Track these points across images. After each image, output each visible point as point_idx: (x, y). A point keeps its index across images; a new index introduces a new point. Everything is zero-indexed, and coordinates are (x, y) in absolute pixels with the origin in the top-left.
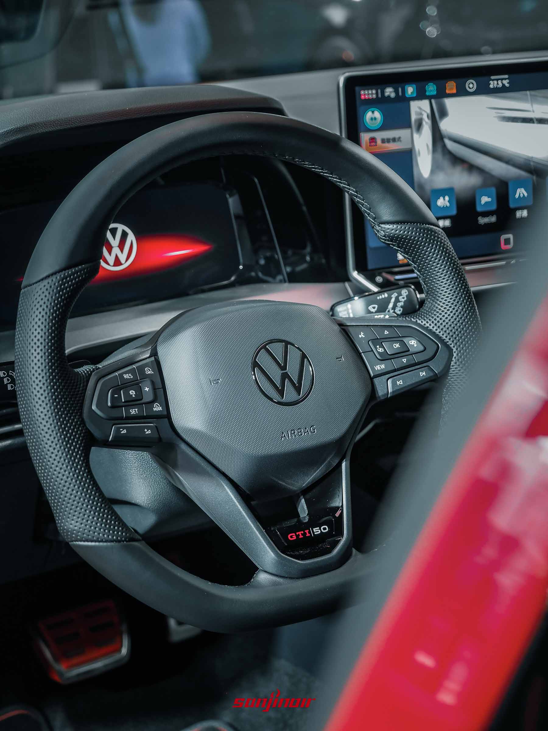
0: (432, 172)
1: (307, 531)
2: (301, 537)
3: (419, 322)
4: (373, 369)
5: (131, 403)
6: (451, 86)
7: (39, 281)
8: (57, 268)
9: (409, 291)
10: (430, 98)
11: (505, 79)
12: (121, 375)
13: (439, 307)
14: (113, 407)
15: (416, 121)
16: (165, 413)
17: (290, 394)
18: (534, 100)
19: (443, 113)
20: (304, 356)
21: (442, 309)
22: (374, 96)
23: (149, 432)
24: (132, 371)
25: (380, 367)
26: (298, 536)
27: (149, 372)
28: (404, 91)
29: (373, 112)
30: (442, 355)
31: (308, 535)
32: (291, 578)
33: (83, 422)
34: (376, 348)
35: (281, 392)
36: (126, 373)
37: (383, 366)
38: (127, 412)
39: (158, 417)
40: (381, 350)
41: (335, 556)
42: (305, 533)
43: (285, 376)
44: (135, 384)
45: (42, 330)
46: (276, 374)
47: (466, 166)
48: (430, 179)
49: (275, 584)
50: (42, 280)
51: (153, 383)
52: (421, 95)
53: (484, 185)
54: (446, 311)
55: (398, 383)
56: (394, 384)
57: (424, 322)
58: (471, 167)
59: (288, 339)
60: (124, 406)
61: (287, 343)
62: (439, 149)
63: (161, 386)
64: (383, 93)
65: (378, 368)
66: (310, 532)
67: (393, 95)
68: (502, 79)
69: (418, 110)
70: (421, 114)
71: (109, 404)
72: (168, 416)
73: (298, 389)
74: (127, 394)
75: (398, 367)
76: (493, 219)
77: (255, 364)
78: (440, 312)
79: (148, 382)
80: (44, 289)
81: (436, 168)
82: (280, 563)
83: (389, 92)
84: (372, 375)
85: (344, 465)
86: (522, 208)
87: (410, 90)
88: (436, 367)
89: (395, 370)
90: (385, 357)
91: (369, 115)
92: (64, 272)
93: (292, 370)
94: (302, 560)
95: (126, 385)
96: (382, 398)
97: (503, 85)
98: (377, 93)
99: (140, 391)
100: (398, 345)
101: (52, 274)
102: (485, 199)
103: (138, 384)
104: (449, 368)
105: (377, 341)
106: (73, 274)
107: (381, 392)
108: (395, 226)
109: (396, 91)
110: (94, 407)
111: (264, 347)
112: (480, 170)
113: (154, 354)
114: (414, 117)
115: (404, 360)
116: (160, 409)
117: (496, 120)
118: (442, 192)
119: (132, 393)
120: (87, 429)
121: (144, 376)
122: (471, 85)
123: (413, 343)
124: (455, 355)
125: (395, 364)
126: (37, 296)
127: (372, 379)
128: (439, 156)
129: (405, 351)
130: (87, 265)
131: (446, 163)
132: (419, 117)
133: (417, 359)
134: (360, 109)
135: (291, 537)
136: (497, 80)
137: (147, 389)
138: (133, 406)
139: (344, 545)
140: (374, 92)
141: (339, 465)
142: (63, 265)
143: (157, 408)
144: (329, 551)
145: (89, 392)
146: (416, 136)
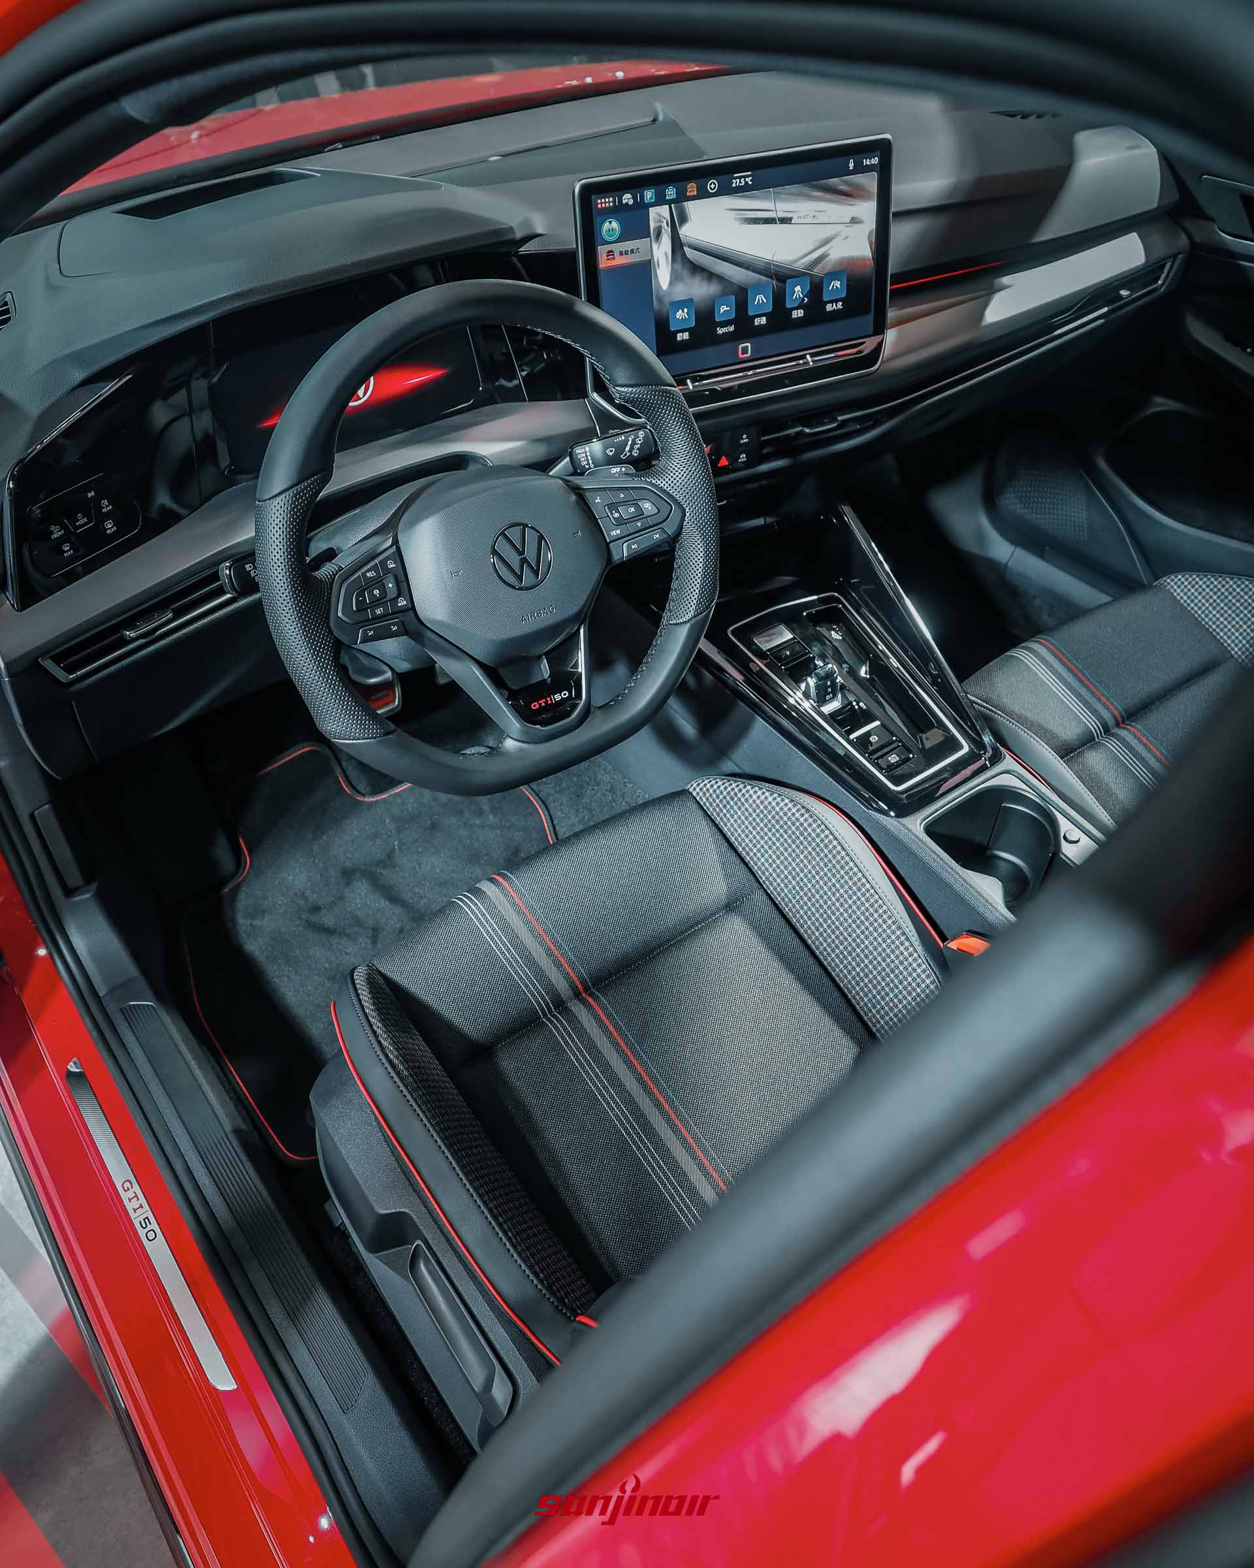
0: (671, 283)
1: (548, 699)
2: (543, 704)
3: (654, 481)
4: (609, 535)
5: (376, 602)
6: (692, 188)
7: (272, 498)
8: (289, 484)
9: (645, 432)
10: (669, 202)
11: (748, 176)
12: (364, 574)
13: (672, 470)
14: (358, 610)
15: (654, 230)
16: (410, 606)
17: (528, 578)
18: (777, 197)
19: (683, 219)
20: (541, 538)
21: (676, 469)
22: (611, 204)
23: (396, 628)
24: (374, 568)
25: (616, 532)
26: (540, 704)
27: (392, 566)
28: (642, 197)
29: (610, 222)
30: (675, 514)
31: (549, 702)
32: (535, 743)
33: (331, 632)
34: (612, 514)
35: (520, 578)
36: (368, 571)
37: (618, 532)
38: (373, 612)
39: (404, 610)
40: (616, 515)
41: (575, 718)
42: (547, 701)
43: (524, 561)
44: (379, 582)
45: (280, 549)
46: (514, 559)
47: (706, 274)
48: (669, 293)
49: (521, 750)
50: (275, 496)
51: (396, 577)
52: (660, 200)
53: (724, 294)
54: (679, 471)
55: (633, 547)
56: (629, 547)
57: (659, 482)
58: (710, 276)
59: (524, 521)
60: (369, 608)
61: (525, 526)
62: (679, 259)
63: (404, 579)
64: (620, 200)
65: (614, 533)
66: (551, 700)
67: (631, 202)
68: (745, 177)
69: (658, 217)
70: (660, 221)
71: (355, 608)
72: (413, 608)
73: (536, 573)
74: (371, 594)
75: (634, 531)
76: (732, 328)
77: (495, 552)
78: (674, 472)
79: (391, 578)
80: (278, 507)
81: (675, 278)
82: (525, 732)
83: (627, 198)
84: (608, 541)
85: (582, 631)
86: (760, 316)
87: (649, 195)
88: (670, 528)
89: (630, 534)
90: (620, 522)
91: (606, 226)
92: (296, 488)
93: (530, 553)
94: (545, 726)
95: (370, 584)
96: (618, 562)
97: (746, 183)
98: (614, 201)
99: (383, 589)
100: (633, 509)
101: (285, 491)
102: (724, 308)
103: (381, 581)
104: (682, 528)
105: (613, 506)
106: (306, 488)
107: (616, 557)
108: (630, 389)
109: (634, 198)
110: (340, 614)
111: (503, 534)
112: (720, 278)
113: (396, 542)
114: (652, 225)
115: (639, 524)
116: (405, 603)
117: (737, 223)
118: (681, 304)
119: (376, 592)
120: (335, 637)
121: (387, 571)
122: (712, 185)
123: (647, 506)
124: (688, 514)
125: (630, 528)
126: (271, 513)
127: (608, 544)
128: (678, 266)
129: (640, 513)
130: (319, 475)
131: (685, 273)
132: (658, 224)
133: (650, 522)
134: (597, 220)
135: (534, 706)
136: (740, 178)
137: (390, 585)
138: (378, 606)
139: (582, 709)
140: (611, 199)
141: (578, 630)
142: (295, 481)
143: (402, 603)
144: (568, 714)
145: (333, 600)
146: (655, 246)
